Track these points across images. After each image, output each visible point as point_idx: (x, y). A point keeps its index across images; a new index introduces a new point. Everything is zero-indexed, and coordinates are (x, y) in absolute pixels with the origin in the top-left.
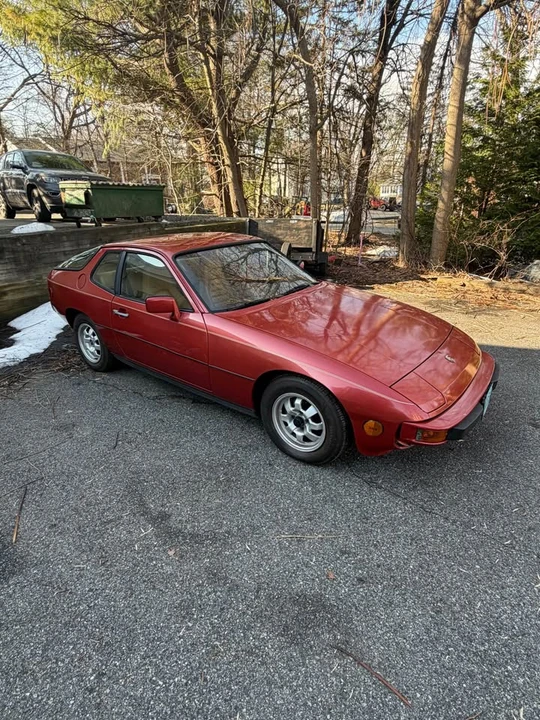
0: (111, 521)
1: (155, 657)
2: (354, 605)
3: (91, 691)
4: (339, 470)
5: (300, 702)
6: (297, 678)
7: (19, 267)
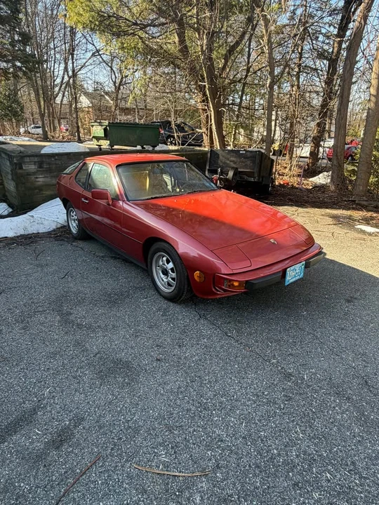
0: (40, 311)
2: (146, 369)
4: (187, 306)
5: (86, 401)
6: (92, 392)
7: (52, 174)
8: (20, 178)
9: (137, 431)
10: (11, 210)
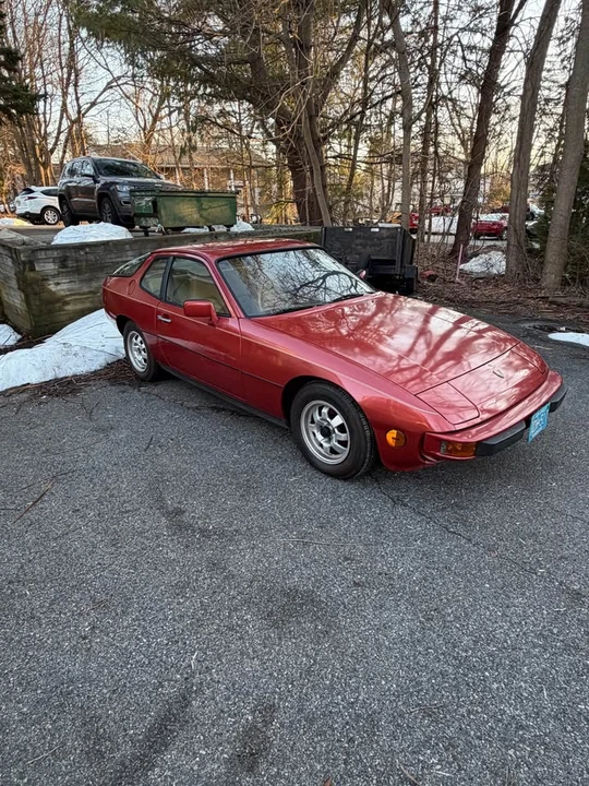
0: (130, 511)
1: (144, 620)
2: (343, 603)
3: (84, 638)
5: (267, 672)
6: (269, 653)
7: (82, 277)
8: (31, 286)
9: (373, 720)
10: (19, 337)
